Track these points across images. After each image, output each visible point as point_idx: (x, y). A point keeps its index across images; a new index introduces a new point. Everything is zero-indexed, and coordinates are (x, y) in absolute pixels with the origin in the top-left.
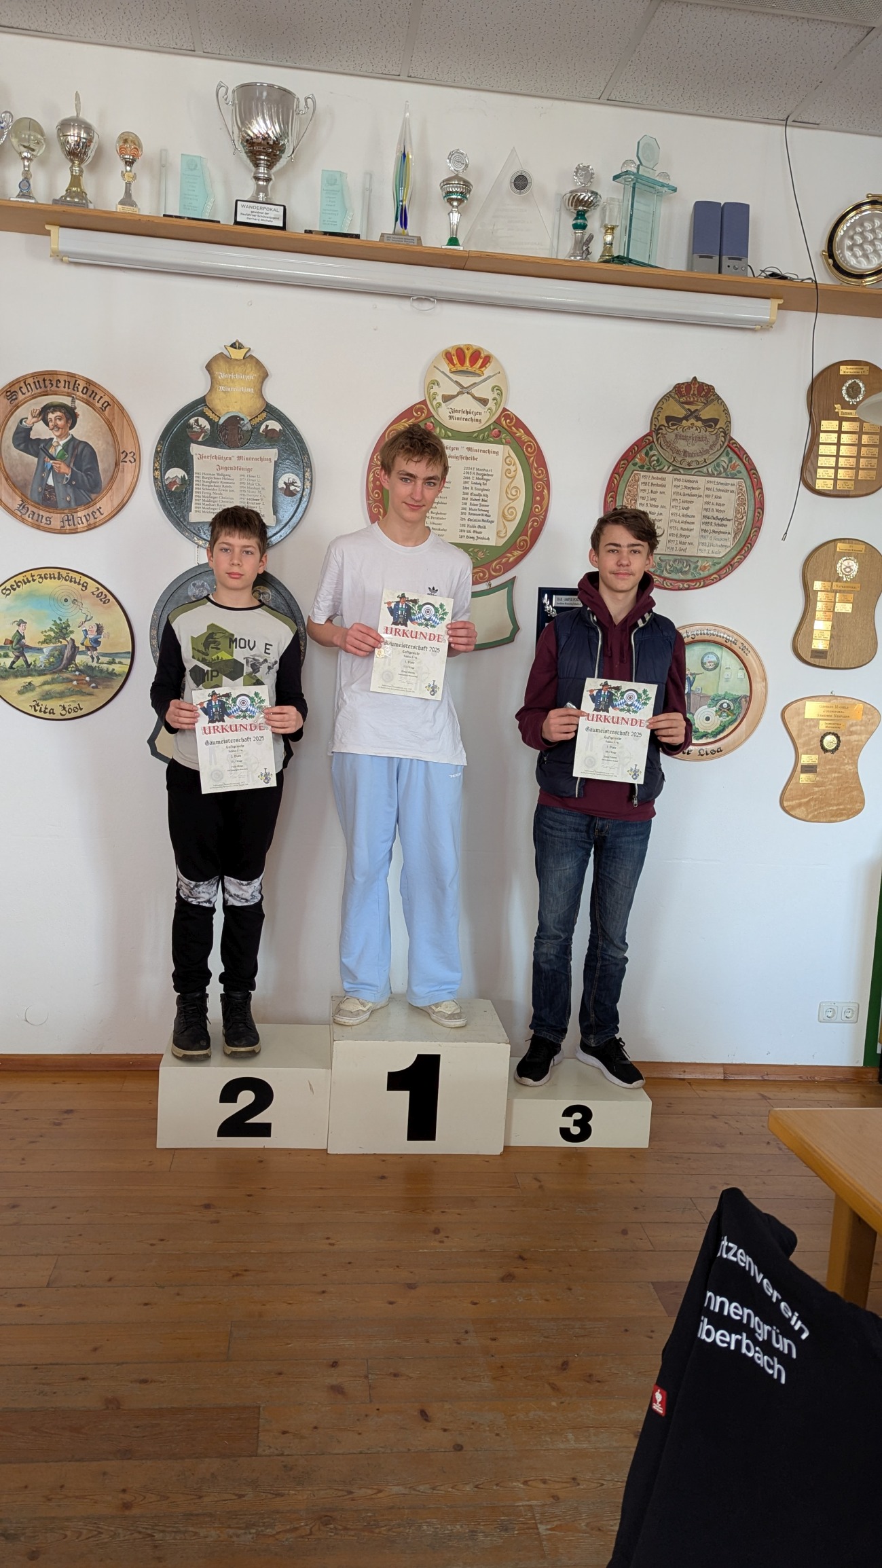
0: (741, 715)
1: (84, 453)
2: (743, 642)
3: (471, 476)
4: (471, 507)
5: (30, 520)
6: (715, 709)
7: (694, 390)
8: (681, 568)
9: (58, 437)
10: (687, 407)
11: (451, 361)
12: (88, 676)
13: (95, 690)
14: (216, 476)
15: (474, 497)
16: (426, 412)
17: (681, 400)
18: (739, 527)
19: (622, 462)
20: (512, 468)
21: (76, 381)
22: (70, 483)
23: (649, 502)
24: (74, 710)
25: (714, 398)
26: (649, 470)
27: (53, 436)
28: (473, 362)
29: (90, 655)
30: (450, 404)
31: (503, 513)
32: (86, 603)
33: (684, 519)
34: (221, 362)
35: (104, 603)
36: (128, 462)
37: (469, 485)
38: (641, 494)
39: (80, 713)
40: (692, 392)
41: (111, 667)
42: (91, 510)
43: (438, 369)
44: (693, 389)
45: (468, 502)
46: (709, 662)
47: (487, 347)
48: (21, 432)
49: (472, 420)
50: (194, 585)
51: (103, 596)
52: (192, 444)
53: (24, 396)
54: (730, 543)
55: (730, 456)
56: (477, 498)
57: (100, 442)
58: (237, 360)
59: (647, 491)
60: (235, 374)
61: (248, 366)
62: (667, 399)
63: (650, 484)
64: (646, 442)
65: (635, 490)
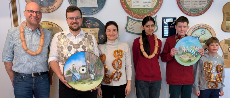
2: (210, 27)
8: (195, 11)
18: (208, 0)
31: (153, 0)
32: (54, 30)
42: (53, 6)
51: (57, 28)
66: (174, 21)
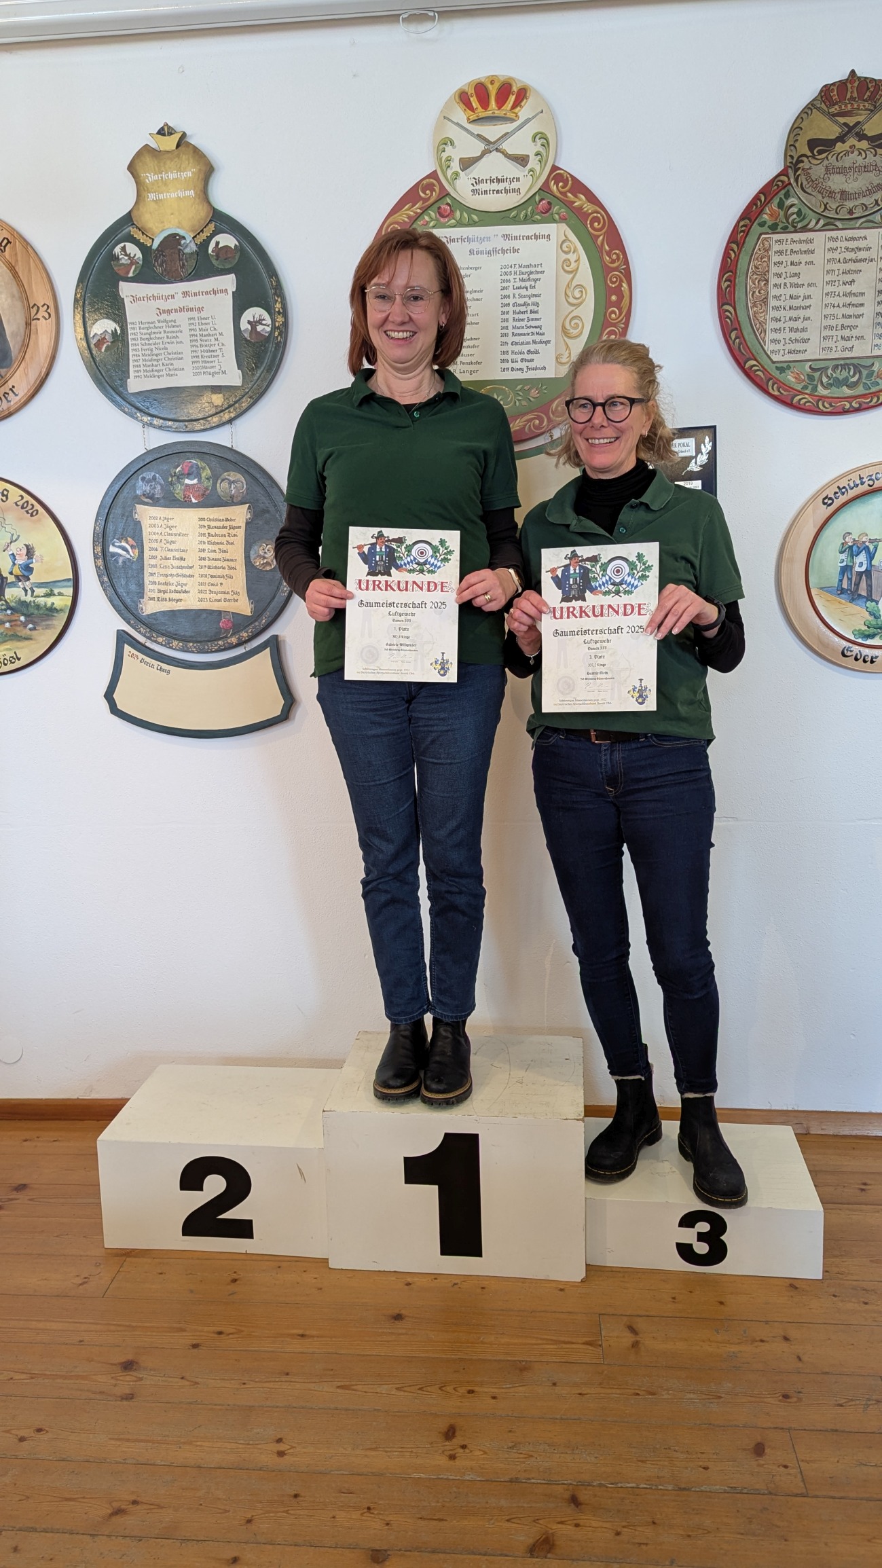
3: (511, 278)
4: (515, 324)
7: (852, 92)
8: (847, 379)
10: (842, 120)
11: (468, 105)
12: (23, 614)
13: (34, 633)
14: (157, 324)
15: (518, 308)
16: (437, 189)
17: (830, 111)
19: (742, 224)
20: (572, 257)
23: (789, 280)
24: (10, 661)
26: (785, 230)
28: (501, 102)
29: (22, 586)
30: (472, 171)
31: (563, 326)
32: (10, 518)
33: (848, 300)
34: (148, 159)
35: (32, 515)
36: (42, 319)
38: (774, 269)
39: (18, 664)
40: (848, 96)
41: (49, 601)
42: (2, 391)
43: (450, 120)
44: (850, 90)
45: (510, 316)
47: (520, 74)
49: (506, 191)
50: (143, 479)
51: (30, 507)
52: (121, 284)
56: (523, 309)
57: (4, 296)
58: (168, 152)
59: (784, 264)
60: (167, 172)
61: (184, 157)
62: (810, 112)
63: (789, 253)
64: (778, 185)
65: (765, 264)
66: (703, 449)
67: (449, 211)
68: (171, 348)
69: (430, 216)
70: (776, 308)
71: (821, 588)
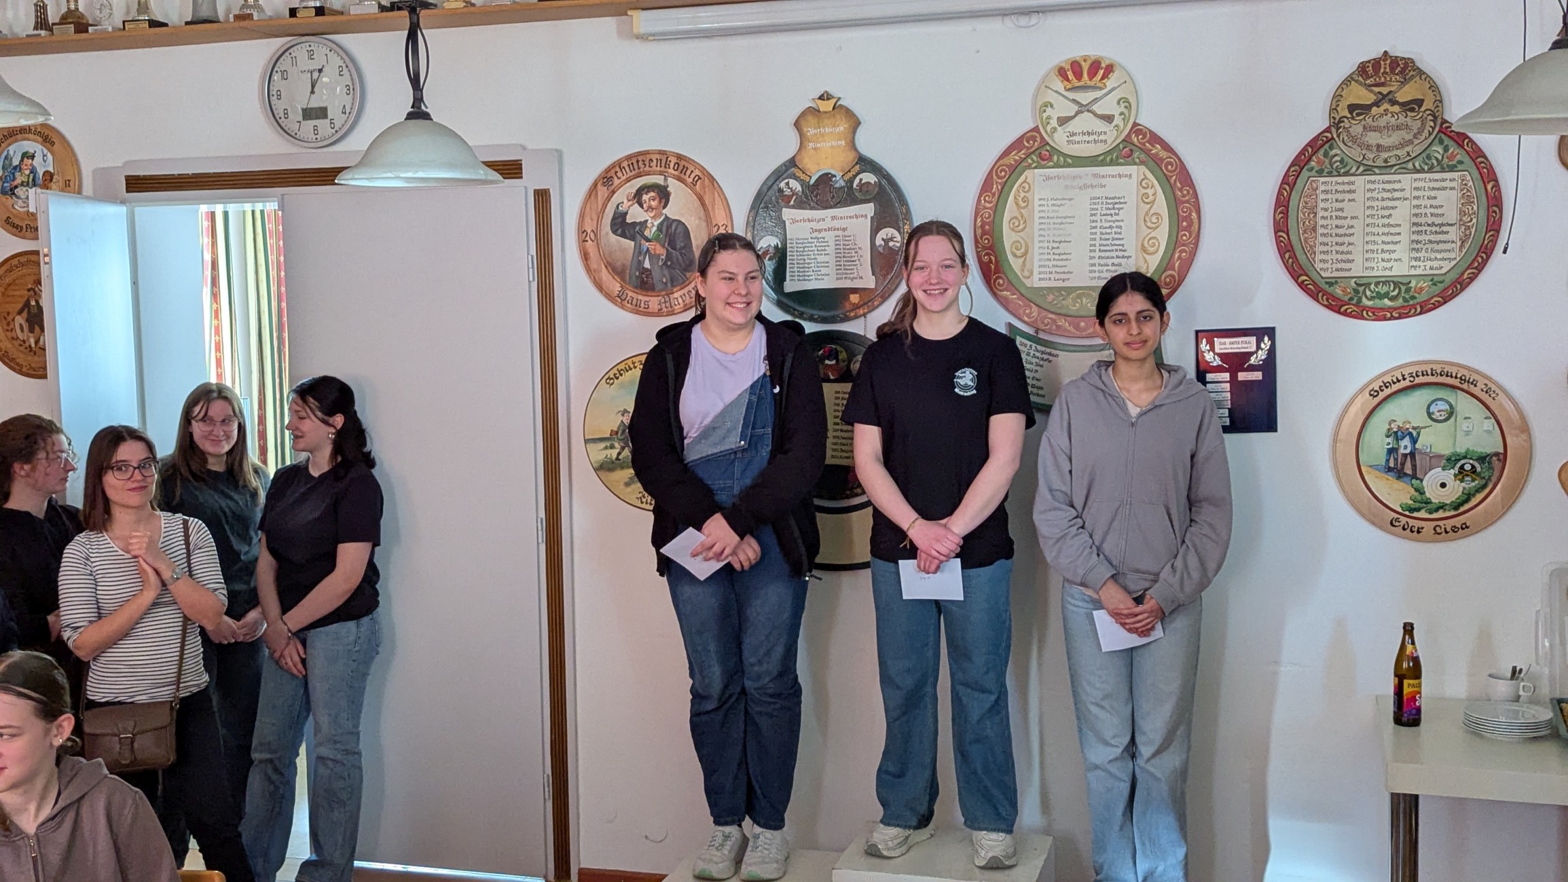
0: (1494, 479)
1: (678, 231)
2: (1487, 382)
3: (1099, 207)
4: (1101, 242)
5: (629, 305)
6: (1452, 471)
7: (1385, 67)
8: (1388, 293)
9: (652, 218)
10: (1376, 89)
11: (1065, 77)
14: (810, 240)
15: (1104, 231)
16: (1038, 140)
17: (1368, 82)
18: (1468, 232)
19: (1292, 169)
20: (1151, 192)
21: (667, 158)
22: (665, 264)
23: (1334, 214)
25: (1414, 73)
26: (1330, 174)
27: (648, 218)
28: (1092, 74)
30: (1066, 127)
31: (1142, 245)
33: (1386, 230)
34: (811, 119)
37: (1098, 218)
38: (1322, 205)
40: (1382, 70)
43: (1050, 88)
44: (1383, 66)
45: (1098, 236)
46: (1439, 411)
48: (618, 218)
49: (1095, 141)
53: (619, 181)
54: (1456, 255)
55: (1446, 143)
56: (1108, 231)
57: (693, 218)
58: (826, 112)
59: (1330, 201)
60: (824, 128)
61: (838, 117)
62: (1349, 83)
63: (1333, 192)
64: (1323, 140)
65: (1313, 201)
66: (1263, 346)
67: (1048, 156)
68: (820, 259)
69: (1032, 159)
70: (1324, 235)
71: (1371, 466)
